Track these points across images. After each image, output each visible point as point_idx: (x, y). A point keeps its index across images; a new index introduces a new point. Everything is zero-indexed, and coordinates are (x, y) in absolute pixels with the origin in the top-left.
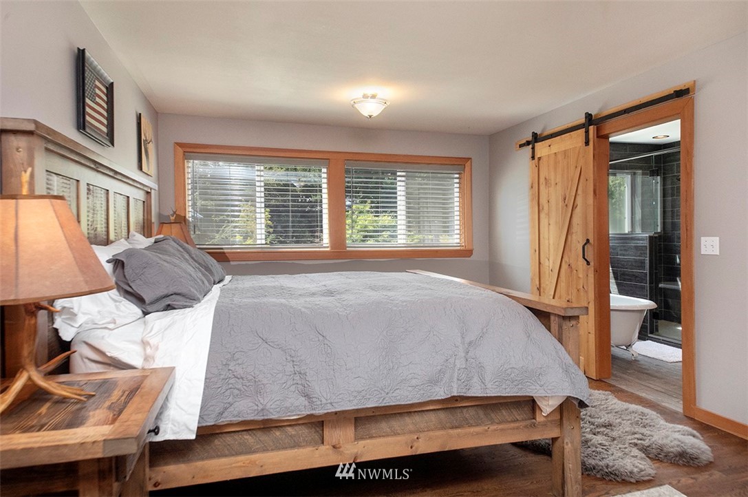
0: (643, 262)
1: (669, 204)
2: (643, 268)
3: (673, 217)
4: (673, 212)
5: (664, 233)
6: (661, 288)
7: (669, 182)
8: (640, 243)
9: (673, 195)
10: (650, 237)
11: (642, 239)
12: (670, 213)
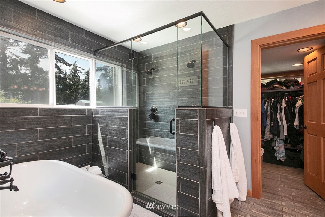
0: (124, 131)
1: (142, 89)
2: (125, 136)
3: (144, 98)
4: (144, 95)
5: (139, 108)
6: (137, 145)
7: (142, 76)
8: (123, 115)
9: (144, 84)
10: (130, 110)
11: (124, 112)
12: (143, 95)
